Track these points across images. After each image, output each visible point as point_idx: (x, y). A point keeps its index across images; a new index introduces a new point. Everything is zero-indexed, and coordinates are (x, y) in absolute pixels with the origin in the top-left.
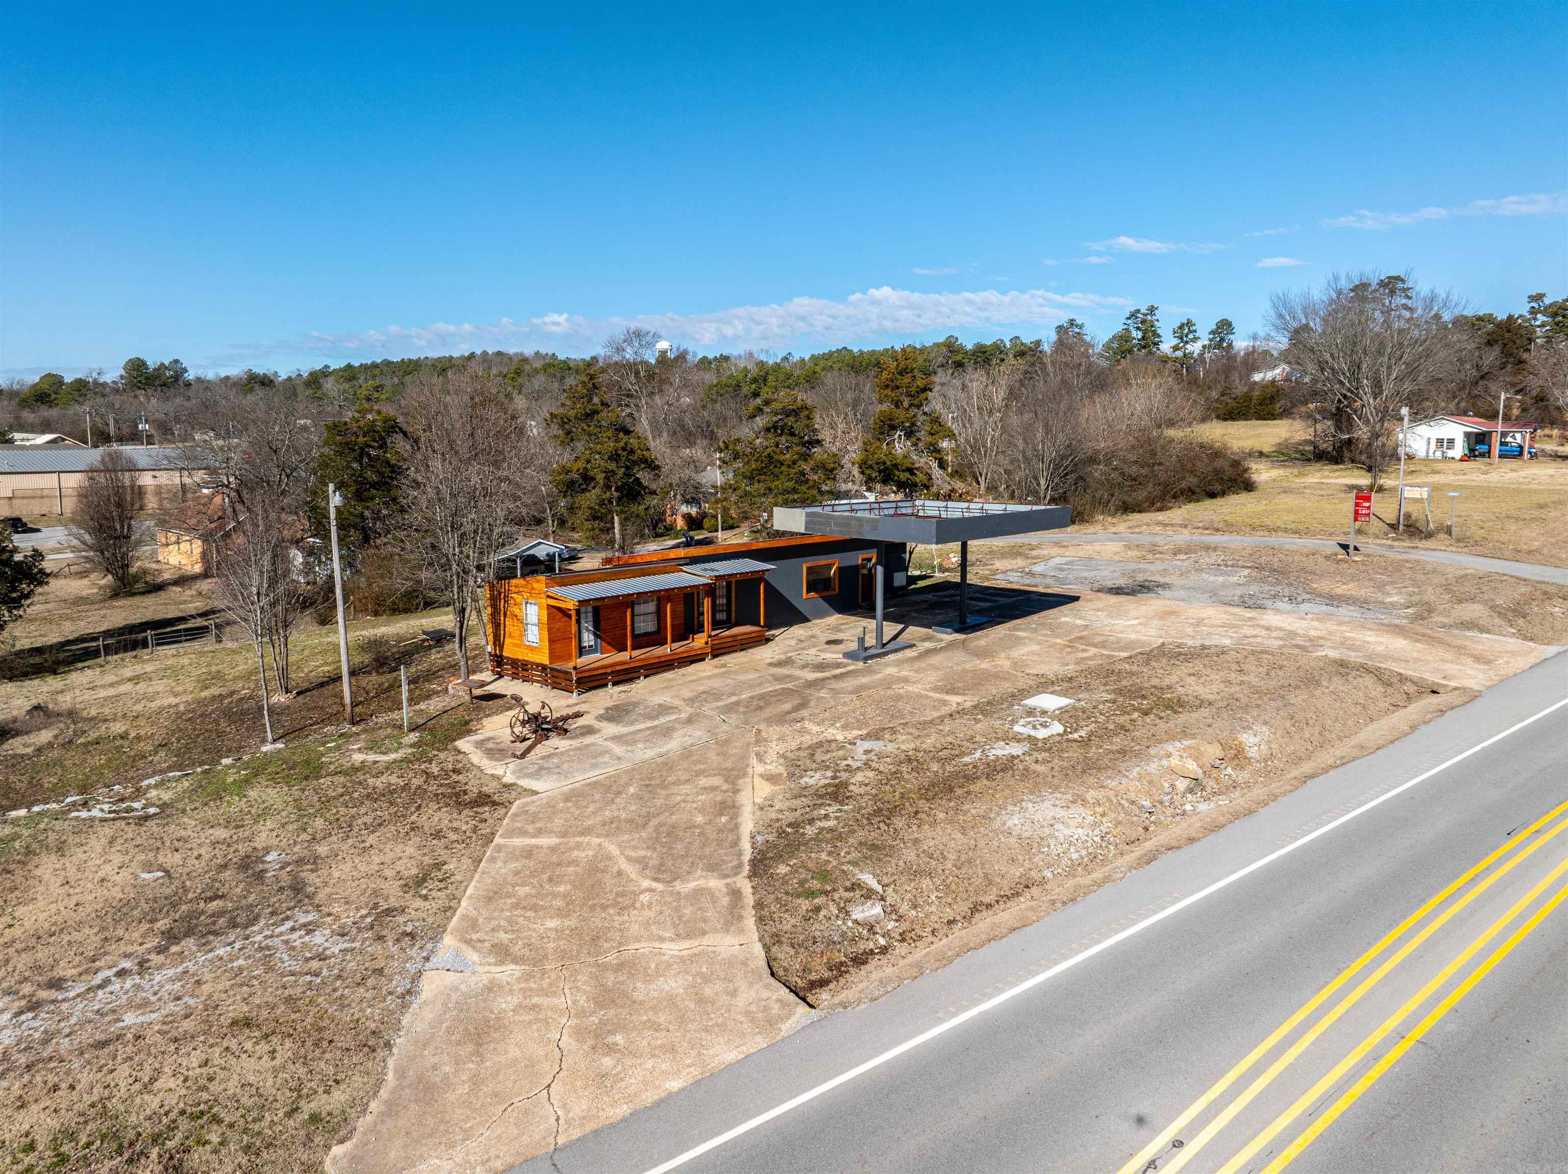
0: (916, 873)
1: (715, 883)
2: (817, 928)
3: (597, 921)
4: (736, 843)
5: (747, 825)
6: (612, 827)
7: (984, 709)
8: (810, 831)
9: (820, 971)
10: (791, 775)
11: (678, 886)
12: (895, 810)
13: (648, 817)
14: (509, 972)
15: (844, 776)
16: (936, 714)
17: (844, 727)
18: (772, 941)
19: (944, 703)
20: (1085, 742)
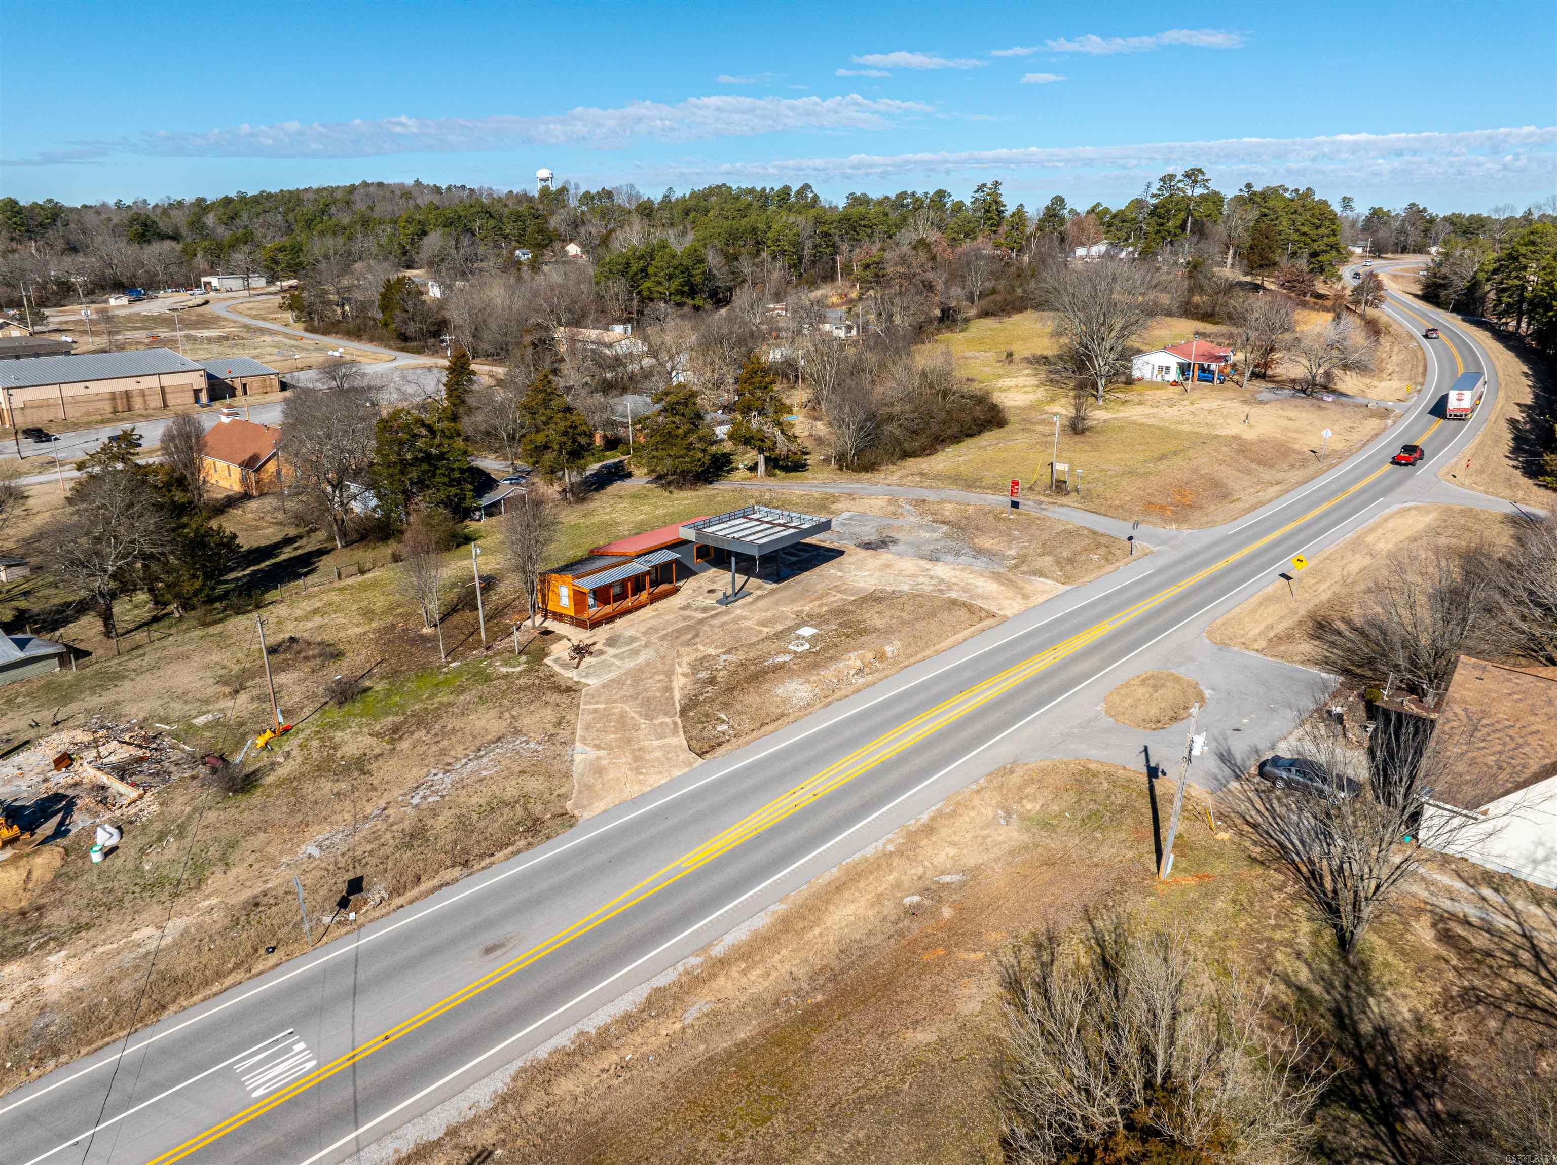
0: (740, 713)
1: (668, 720)
2: (705, 734)
3: (628, 734)
4: (673, 704)
5: (677, 696)
6: (625, 699)
7: (778, 636)
8: (701, 698)
9: (706, 748)
10: (693, 674)
11: (654, 721)
12: (734, 688)
13: (638, 694)
14: (602, 753)
15: (715, 673)
16: (756, 639)
17: (716, 648)
18: (689, 739)
19: (761, 632)
20: (817, 654)
